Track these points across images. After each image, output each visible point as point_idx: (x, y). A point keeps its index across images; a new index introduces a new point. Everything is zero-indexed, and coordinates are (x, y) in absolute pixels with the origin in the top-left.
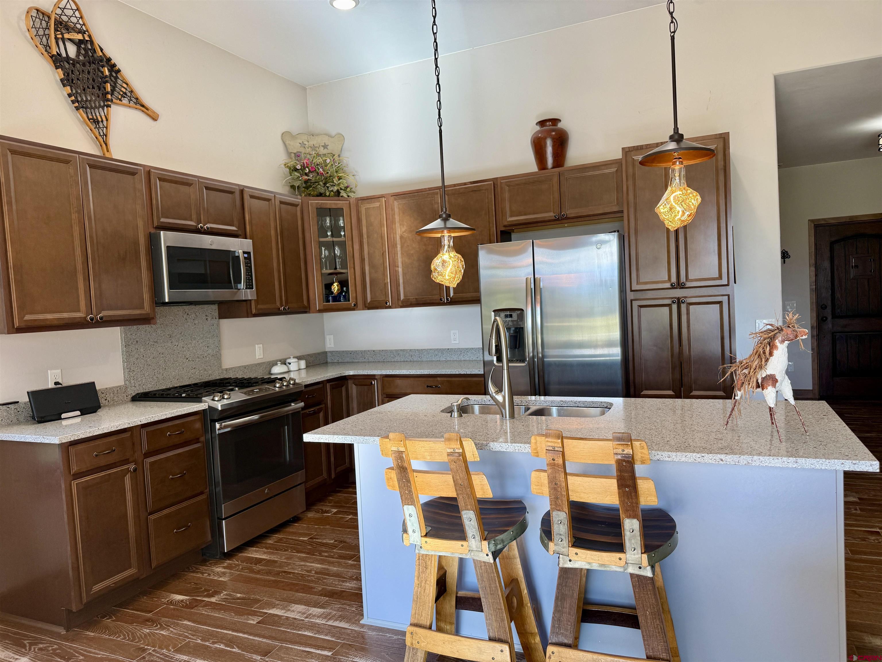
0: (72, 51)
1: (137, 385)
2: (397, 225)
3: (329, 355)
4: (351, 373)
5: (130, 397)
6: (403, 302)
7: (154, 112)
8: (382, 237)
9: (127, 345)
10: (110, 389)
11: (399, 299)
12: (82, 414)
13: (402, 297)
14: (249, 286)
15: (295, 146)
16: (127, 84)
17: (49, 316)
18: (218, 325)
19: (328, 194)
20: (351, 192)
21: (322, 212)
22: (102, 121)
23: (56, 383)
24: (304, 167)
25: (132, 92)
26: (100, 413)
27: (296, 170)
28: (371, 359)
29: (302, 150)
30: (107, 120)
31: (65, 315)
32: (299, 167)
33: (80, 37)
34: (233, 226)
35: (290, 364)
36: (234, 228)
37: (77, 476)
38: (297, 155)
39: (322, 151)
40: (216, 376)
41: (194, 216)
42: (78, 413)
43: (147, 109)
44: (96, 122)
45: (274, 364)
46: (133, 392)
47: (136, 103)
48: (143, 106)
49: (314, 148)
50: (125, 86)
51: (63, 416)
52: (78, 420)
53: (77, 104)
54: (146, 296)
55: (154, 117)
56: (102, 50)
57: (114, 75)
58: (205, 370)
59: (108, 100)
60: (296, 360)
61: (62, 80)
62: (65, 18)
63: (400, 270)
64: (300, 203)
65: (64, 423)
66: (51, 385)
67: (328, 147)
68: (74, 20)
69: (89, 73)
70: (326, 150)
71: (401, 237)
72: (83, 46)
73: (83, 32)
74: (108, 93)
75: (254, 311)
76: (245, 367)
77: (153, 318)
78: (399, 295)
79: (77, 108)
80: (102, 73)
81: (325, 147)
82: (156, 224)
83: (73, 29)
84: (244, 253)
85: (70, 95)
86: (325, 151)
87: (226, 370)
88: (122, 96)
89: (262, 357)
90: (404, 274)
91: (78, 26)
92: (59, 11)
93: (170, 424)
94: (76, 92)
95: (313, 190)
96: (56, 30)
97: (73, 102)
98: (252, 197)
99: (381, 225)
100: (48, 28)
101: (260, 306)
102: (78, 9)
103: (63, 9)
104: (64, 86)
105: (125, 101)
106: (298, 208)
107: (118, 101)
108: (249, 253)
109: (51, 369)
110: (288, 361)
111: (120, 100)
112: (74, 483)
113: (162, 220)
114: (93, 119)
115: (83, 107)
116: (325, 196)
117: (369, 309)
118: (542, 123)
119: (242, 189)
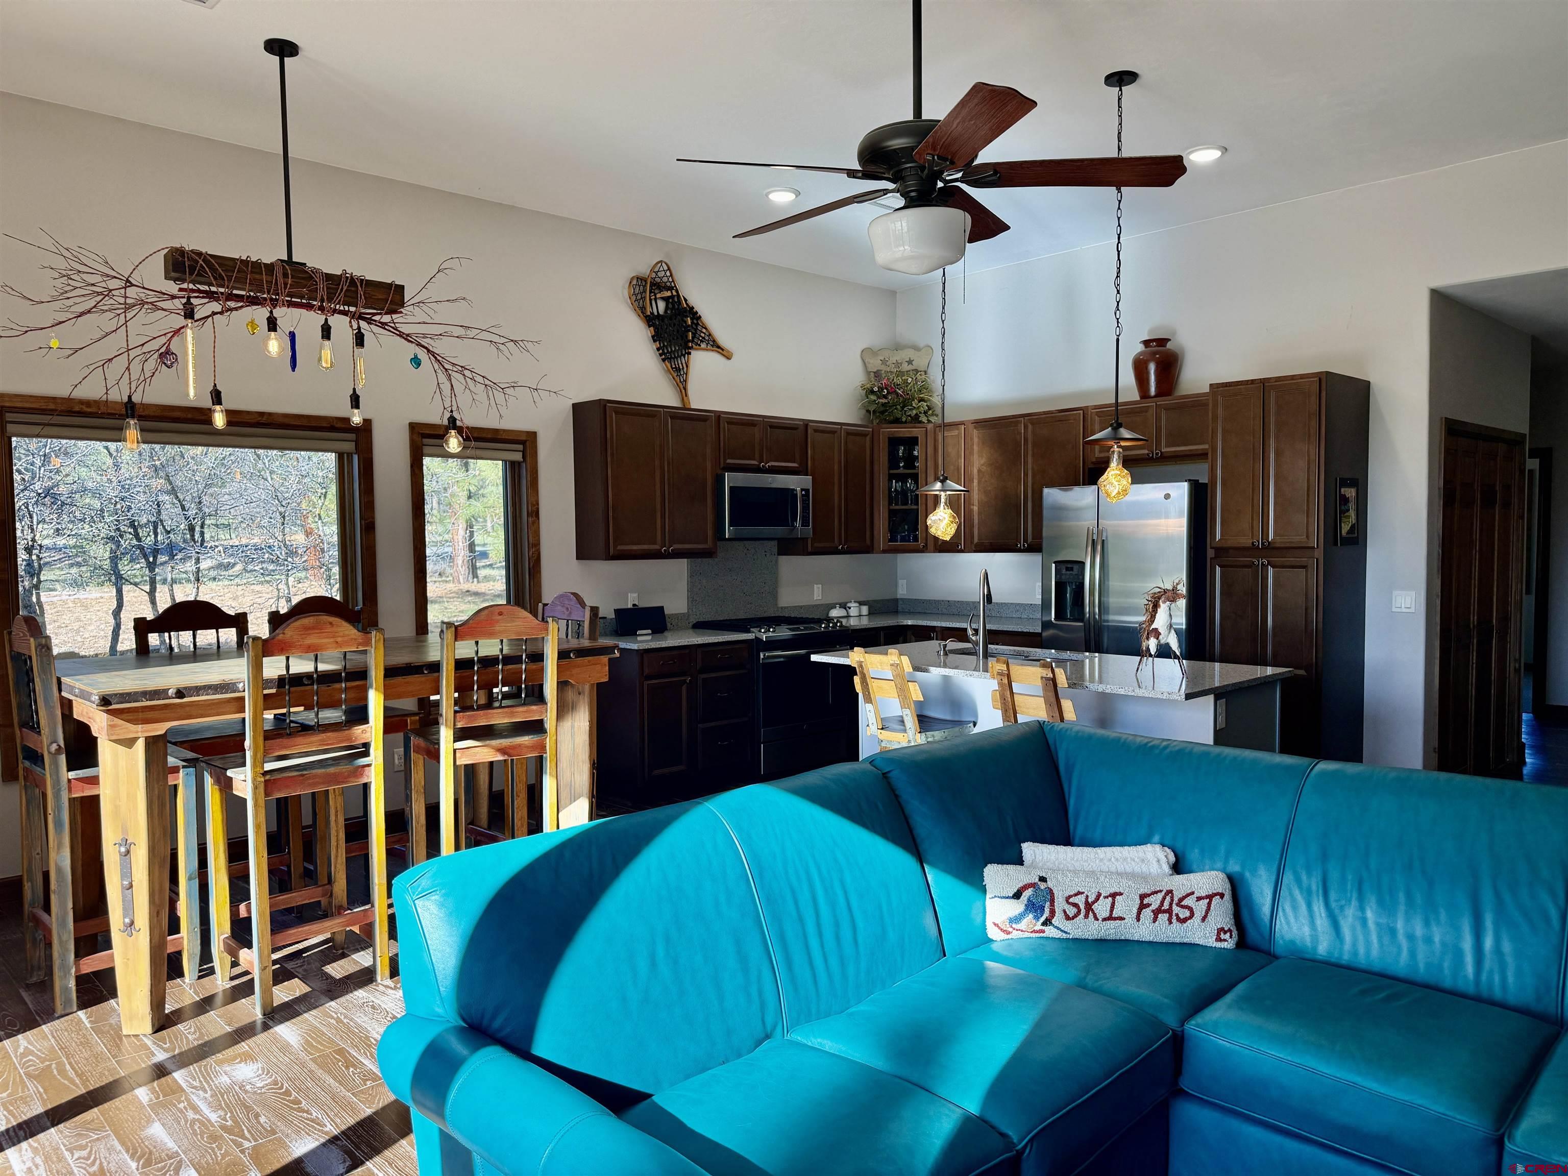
0: (662, 305)
1: (698, 614)
2: (976, 456)
3: (900, 602)
4: (910, 622)
5: (691, 625)
6: (976, 545)
7: (728, 352)
8: (958, 469)
9: (692, 575)
10: (675, 614)
11: (972, 542)
12: (652, 633)
13: (976, 540)
14: (805, 523)
15: (875, 364)
16: (706, 328)
17: (635, 547)
18: (777, 561)
19: (904, 419)
20: (933, 415)
21: (894, 442)
22: (683, 368)
23: (634, 605)
24: (881, 389)
25: (710, 335)
26: (666, 634)
27: (872, 392)
28: (945, 611)
29: (883, 368)
30: (687, 366)
31: (646, 547)
32: (876, 389)
33: (668, 294)
34: (794, 462)
35: (850, 608)
36: (794, 465)
37: (649, 678)
38: (877, 374)
39: (905, 367)
40: (771, 613)
41: (757, 455)
42: (649, 631)
43: (723, 350)
44: (678, 370)
45: (833, 606)
46: (693, 620)
47: (712, 346)
48: (719, 347)
49: (898, 364)
50: (704, 330)
51: (639, 633)
52: (649, 638)
53: (663, 357)
54: (710, 533)
55: (728, 355)
56: (686, 300)
57: (695, 322)
58: (760, 606)
59: (689, 347)
60: (857, 605)
61: (653, 337)
62: (658, 280)
63: (975, 508)
64: (871, 433)
65: (639, 638)
66: (630, 606)
67: (913, 363)
68: (665, 279)
69: (674, 325)
70: (910, 365)
71: (979, 471)
72: (671, 300)
73: (670, 289)
74: (689, 341)
75: (810, 549)
76: (801, 607)
77: (714, 552)
78: (972, 537)
79: (664, 360)
80: (685, 322)
81: (910, 362)
82: (722, 466)
83: (664, 287)
84: (802, 490)
85: (658, 349)
86: (910, 367)
87: (782, 608)
88: (702, 341)
89: (820, 598)
90: (979, 513)
91: (668, 284)
92: (654, 275)
93: (721, 648)
94: (664, 344)
95: (889, 415)
96: (651, 292)
97: (661, 355)
98: (816, 431)
99: (959, 456)
100: (645, 291)
101: (816, 545)
102: (669, 269)
103: (656, 273)
104: (655, 341)
105: (703, 345)
106: (868, 438)
107: (698, 347)
108: (807, 491)
109: (632, 592)
110: (849, 605)
111: (700, 345)
112: (646, 683)
113: (729, 461)
114: (676, 368)
115: (668, 358)
116: (902, 422)
117: (940, 551)
118: (1146, 343)
119: (806, 424)
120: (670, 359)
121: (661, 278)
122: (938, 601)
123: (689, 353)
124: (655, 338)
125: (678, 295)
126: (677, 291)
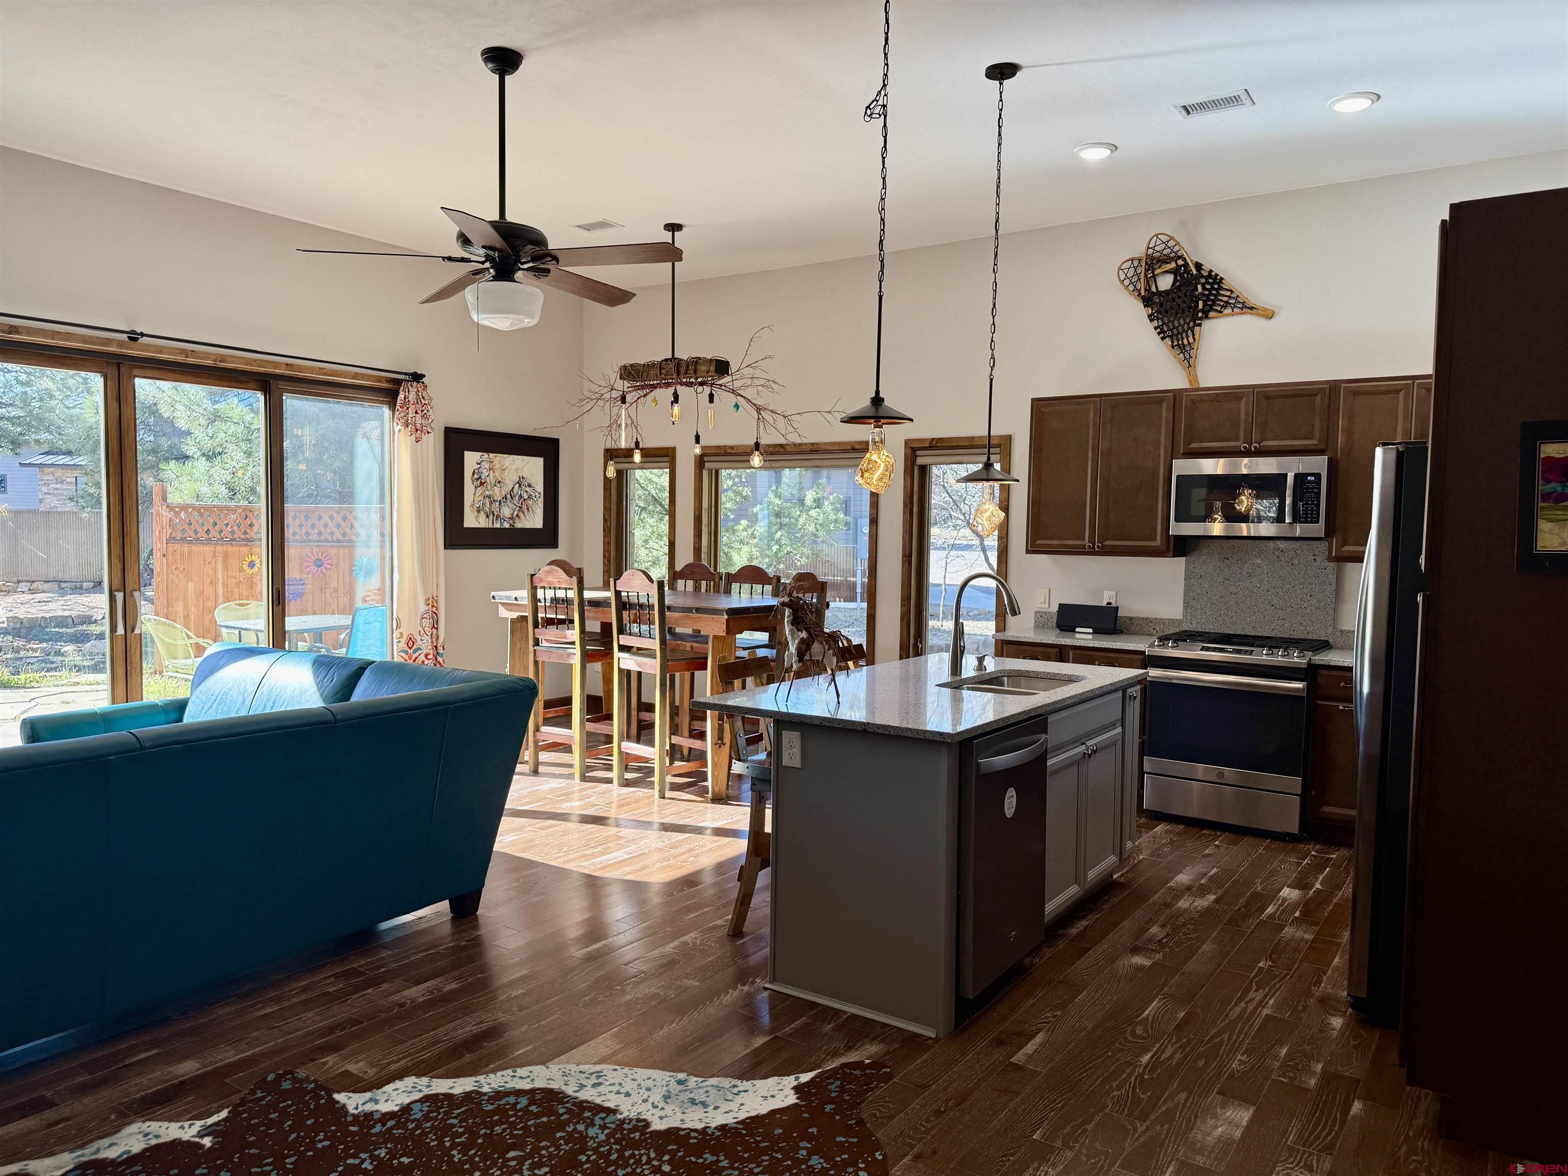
1: (1187, 621)
9: (1187, 577)
12: (1094, 633)
14: (1304, 518)
17: (1055, 542)
18: (1339, 570)
23: (1109, 603)
31: (1070, 543)
33: (1173, 265)
34: (1310, 439)
36: (1314, 442)
42: (1091, 630)
44: (1182, 348)
46: (1186, 627)
48: (1252, 308)
51: (1078, 630)
52: (1090, 636)
53: (1162, 335)
54: (1159, 528)
55: (1269, 315)
58: (1302, 624)
59: (1201, 319)
65: (1074, 635)
66: (1104, 604)
75: (1334, 554)
77: (1165, 552)
79: (1163, 339)
82: (1181, 451)
84: (1299, 475)
88: (1225, 307)
92: (1151, 251)
97: (1159, 334)
98: (1354, 393)
101: (1346, 548)
104: (1151, 321)
105: (1228, 311)
108: (1315, 475)
109: (1108, 590)
111: (1220, 312)
113: (1194, 445)
115: (1168, 336)
119: (1334, 387)
120: (1171, 337)
121: (1161, 252)
123: (1200, 325)
124: (1151, 318)
125: (1186, 265)
126: (1185, 260)
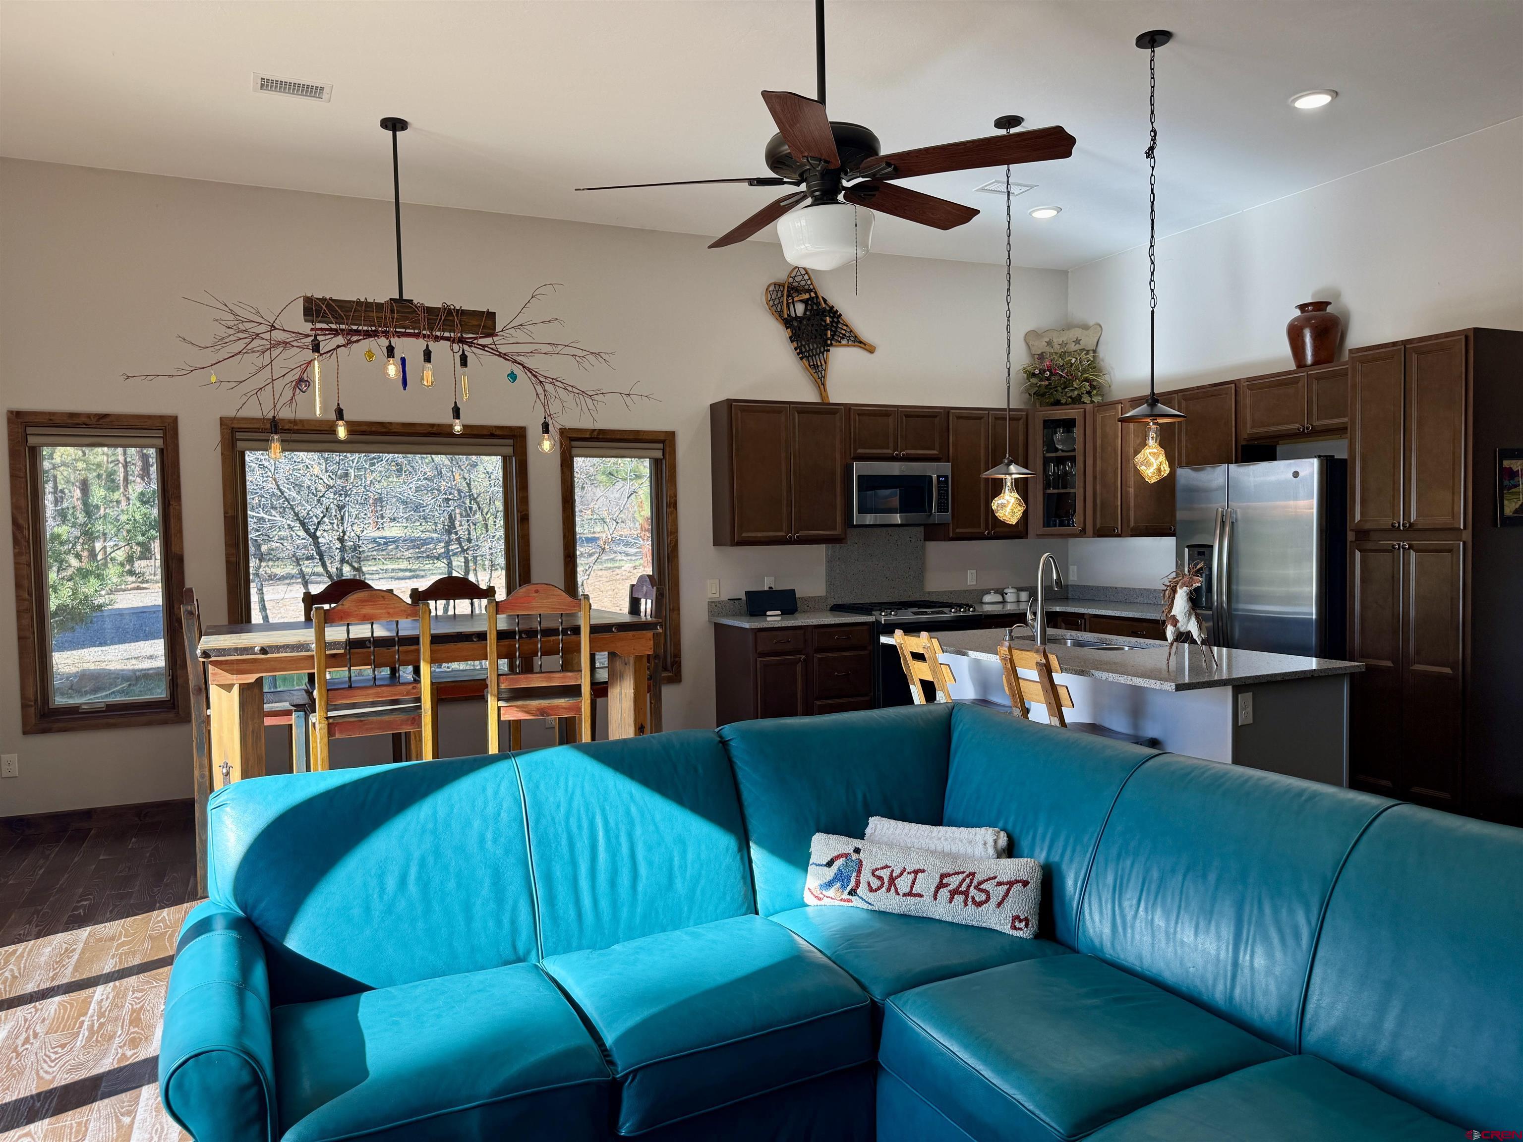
0: (800, 309)
1: (836, 597)
2: (1132, 436)
3: (1070, 589)
4: (1058, 609)
5: (829, 607)
6: (1132, 530)
7: (871, 346)
8: (1115, 451)
9: (830, 561)
10: (812, 597)
11: (1128, 526)
12: (782, 614)
13: (1132, 524)
14: (942, 508)
15: (1040, 346)
16: (847, 326)
17: (759, 534)
18: (923, 548)
19: (1063, 401)
20: (1097, 395)
21: (1051, 425)
22: (821, 365)
23: (770, 588)
24: (1042, 371)
25: (851, 331)
26: (796, 615)
27: (1034, 375)
29: (1048, 349)
30: (826, 363)
31: (771, 534)
32: (1037, 372)
33: (807, 296)
34: (934, 450)
35: (1006, 594)
36: (935, 452)
37: (762, 655)
38: (1041, 357)
39: (1072, 347)
40: (916, 597)
41: (891, 445)
42: (779, 612)
43: (865, 345)
44: (815, 367)
45: (988, 592)
46: (832, 602)
47: (854, 342)
48: (861, 342)
49: (1063, 344)
50: (845, 328)
51: (769, 613)
52: (778, 618)
53: (801, 355)
54: (839, 519)
55: (871, 349)
56: (825, 301)
57: (835, 320)
58: (905, 590)
59: (828, 345)
60: (1015, 590)
61: (790, 338)
62: (795, 284)
63: (1132, 490)
64: (1025, 417)
65: (769, 619)
66: (766, 588)
67: (1081, 342)
68: (803, 283)
69: (813, 325)
70: (1077, 345)
72: (810, 302)
73: (809, 291)
74: (828, 339)
75: (951, 535)
76: (951, 592)
77: (844, 539)
78: (1129, 521)
79: (801, 359)
80: (825, 321)
81: (1077, 342)
82: (852, 455)
83: (802, 291)
84: (939, 477)
85: (796, 349)
86: (1078, 347)
87: (929, 593)
88: (843, 338)
89: (974, 583)
90: (1136, 496)
91: (807, 287)
92: (791, 280)
93: (839, 629)
94: (801, 344)
95: (1050, 398)
96: (788, 296)
97: (798, 354)
98: (959, 417)
99: (1116, 437)
100: (782, 296)
101: (958, 530)
102: (807, 273)
103: (794, 278)
104: (792, 341)
105: (844, 342)
106: (1021, 422)
107: (838, 343)
108: (946, 477)
109: (768, 576)
110: (1006, 591)
111: (840, 342)
112: (759, 660)
113: (860, 451)
114: (814, 365)
115: (806, 356)
116: (1062, 404)
117: (1100, 536)
118: (1302, 307)
119: (947, 411)
120: (808, 357)
121: (799, 282)
122: (1107, 588)
123: (828, 350)
124: (792, 339)
125: (817, 297)
126: (816, 293)
